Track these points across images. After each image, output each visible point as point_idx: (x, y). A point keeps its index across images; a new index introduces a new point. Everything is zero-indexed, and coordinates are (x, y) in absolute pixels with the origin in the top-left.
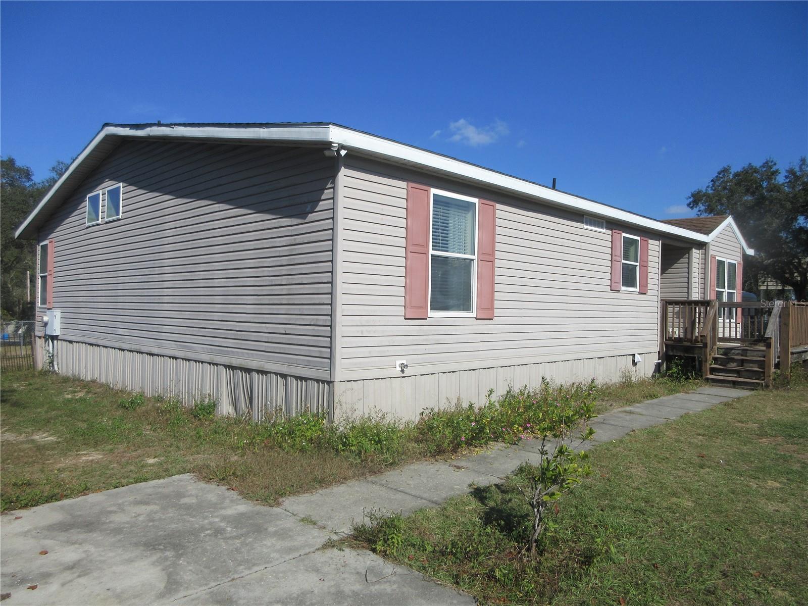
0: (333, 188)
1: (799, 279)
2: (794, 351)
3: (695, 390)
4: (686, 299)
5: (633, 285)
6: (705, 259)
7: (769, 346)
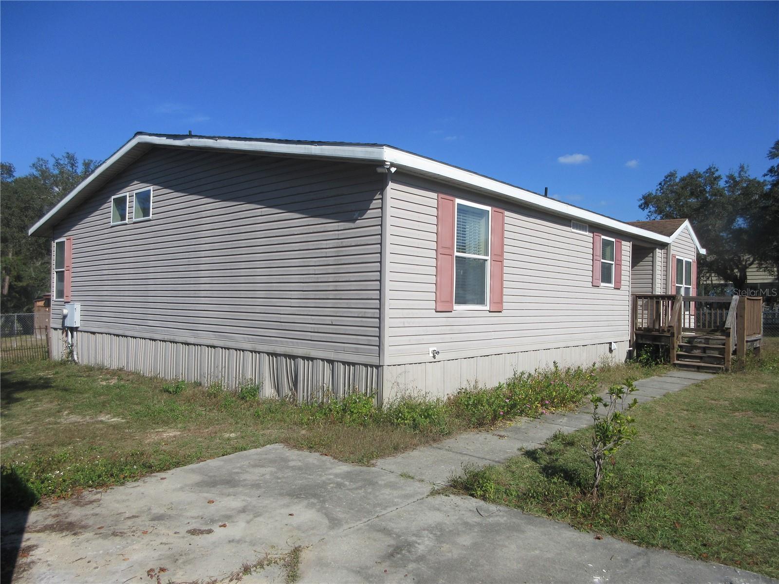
0: (382, 199)
1: (738, 274)
2: (749, 339)
3: (665, 373)
4: (650, 293)
5: (609, 282)
6: (667, 258)
7: (728, 335)
